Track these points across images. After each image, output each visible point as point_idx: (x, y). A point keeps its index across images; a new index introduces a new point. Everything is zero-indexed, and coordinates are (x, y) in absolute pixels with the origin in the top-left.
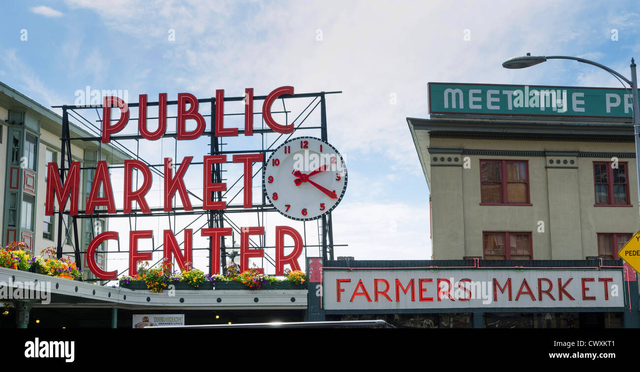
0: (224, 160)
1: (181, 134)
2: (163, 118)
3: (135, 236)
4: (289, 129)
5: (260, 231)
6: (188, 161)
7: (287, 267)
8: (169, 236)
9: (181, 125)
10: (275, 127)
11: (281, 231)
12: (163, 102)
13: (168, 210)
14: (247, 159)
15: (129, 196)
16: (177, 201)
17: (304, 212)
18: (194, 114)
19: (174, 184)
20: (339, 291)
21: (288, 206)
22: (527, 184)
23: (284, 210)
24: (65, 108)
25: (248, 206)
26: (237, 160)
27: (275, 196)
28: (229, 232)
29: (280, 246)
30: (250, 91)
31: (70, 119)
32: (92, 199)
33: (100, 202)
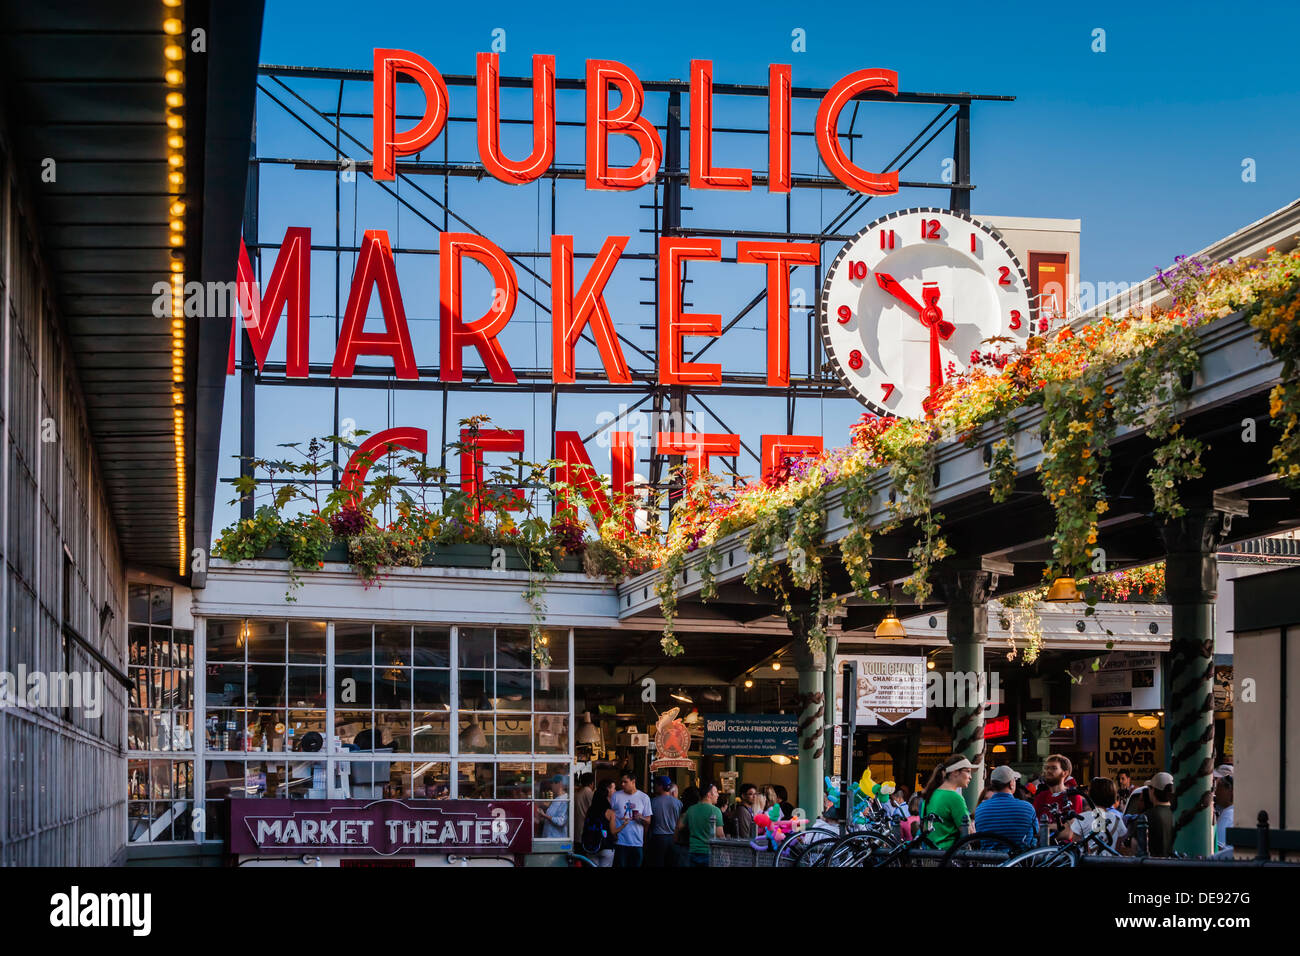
1: (599, 175)
5: (812, 447)
6: (616, 249)
8: (572, 447)
12: (547, 79)
13: (566, 378)
14: (777, 256)
15: (458, 334)
19: (582, 310)
21: (889, 388)
25: (779, 380)
28: (733, 446)
32: (351, 335)
33: (374, 344)
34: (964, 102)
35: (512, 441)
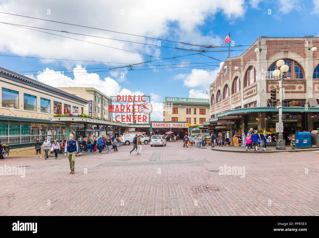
0: (135, 105)
1: (129, 101)
2: (126, 98)
3: (122, 116)
4: (145, 101)
5: (140, 116)
6: (130, 105)
7: (144, 121)
8: (127, 116)
9: (129, 100)
10: (142, 101)
11: (144, 116)
12: (126, 96)
13: (127, 112)
14: (139, 105)
15: (121, 110)
16: (128, 111)
17: (147, 113)
18: (131, 98)
19: (128, 109)
20: (154, 125)
21: (145, 112)
22: (178, 111)
23: (144, 113)
24: (111, 96)
25: (139, 112)
26: (137, 105)
27: (143, 111)
28: (136, 116)
29: (143, 118)
30: (139, 95)
31: (112, 98)
32: (116, 110)
33: (117, 111)
34: (150, 96)
35: (124, 116)
